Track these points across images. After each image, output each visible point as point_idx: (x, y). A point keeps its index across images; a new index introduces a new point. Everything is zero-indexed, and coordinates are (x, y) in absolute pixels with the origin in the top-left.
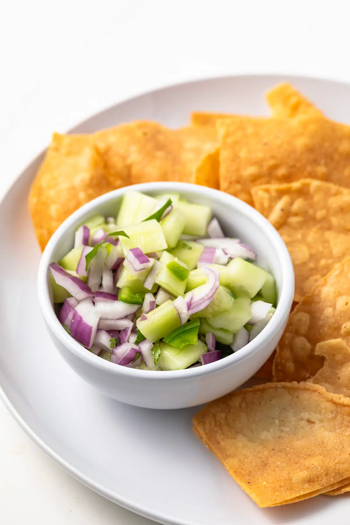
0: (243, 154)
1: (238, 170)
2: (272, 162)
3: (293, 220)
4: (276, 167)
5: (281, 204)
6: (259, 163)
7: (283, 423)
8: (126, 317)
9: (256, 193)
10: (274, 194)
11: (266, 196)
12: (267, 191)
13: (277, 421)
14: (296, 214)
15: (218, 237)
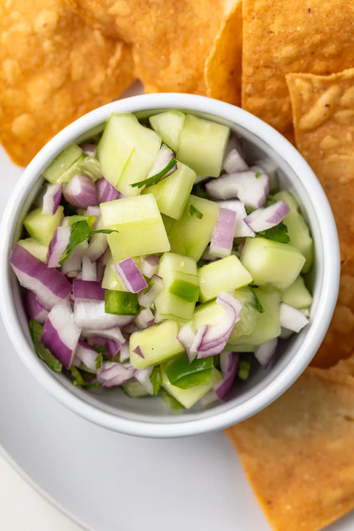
0: (276, 27)
1: (268, 51)
2: (318, 38)
3: (342, 115)
4: (323, 43)
5: (325, 98)
6: (298, 40)
7: (314, 418)
8: (115, 327)
9: (293, 81)
10: (317, 85)
11: (306, 86)
12: (309, 81)
13: (307, 416)
14: (346, 108)
15: (239, 171)
